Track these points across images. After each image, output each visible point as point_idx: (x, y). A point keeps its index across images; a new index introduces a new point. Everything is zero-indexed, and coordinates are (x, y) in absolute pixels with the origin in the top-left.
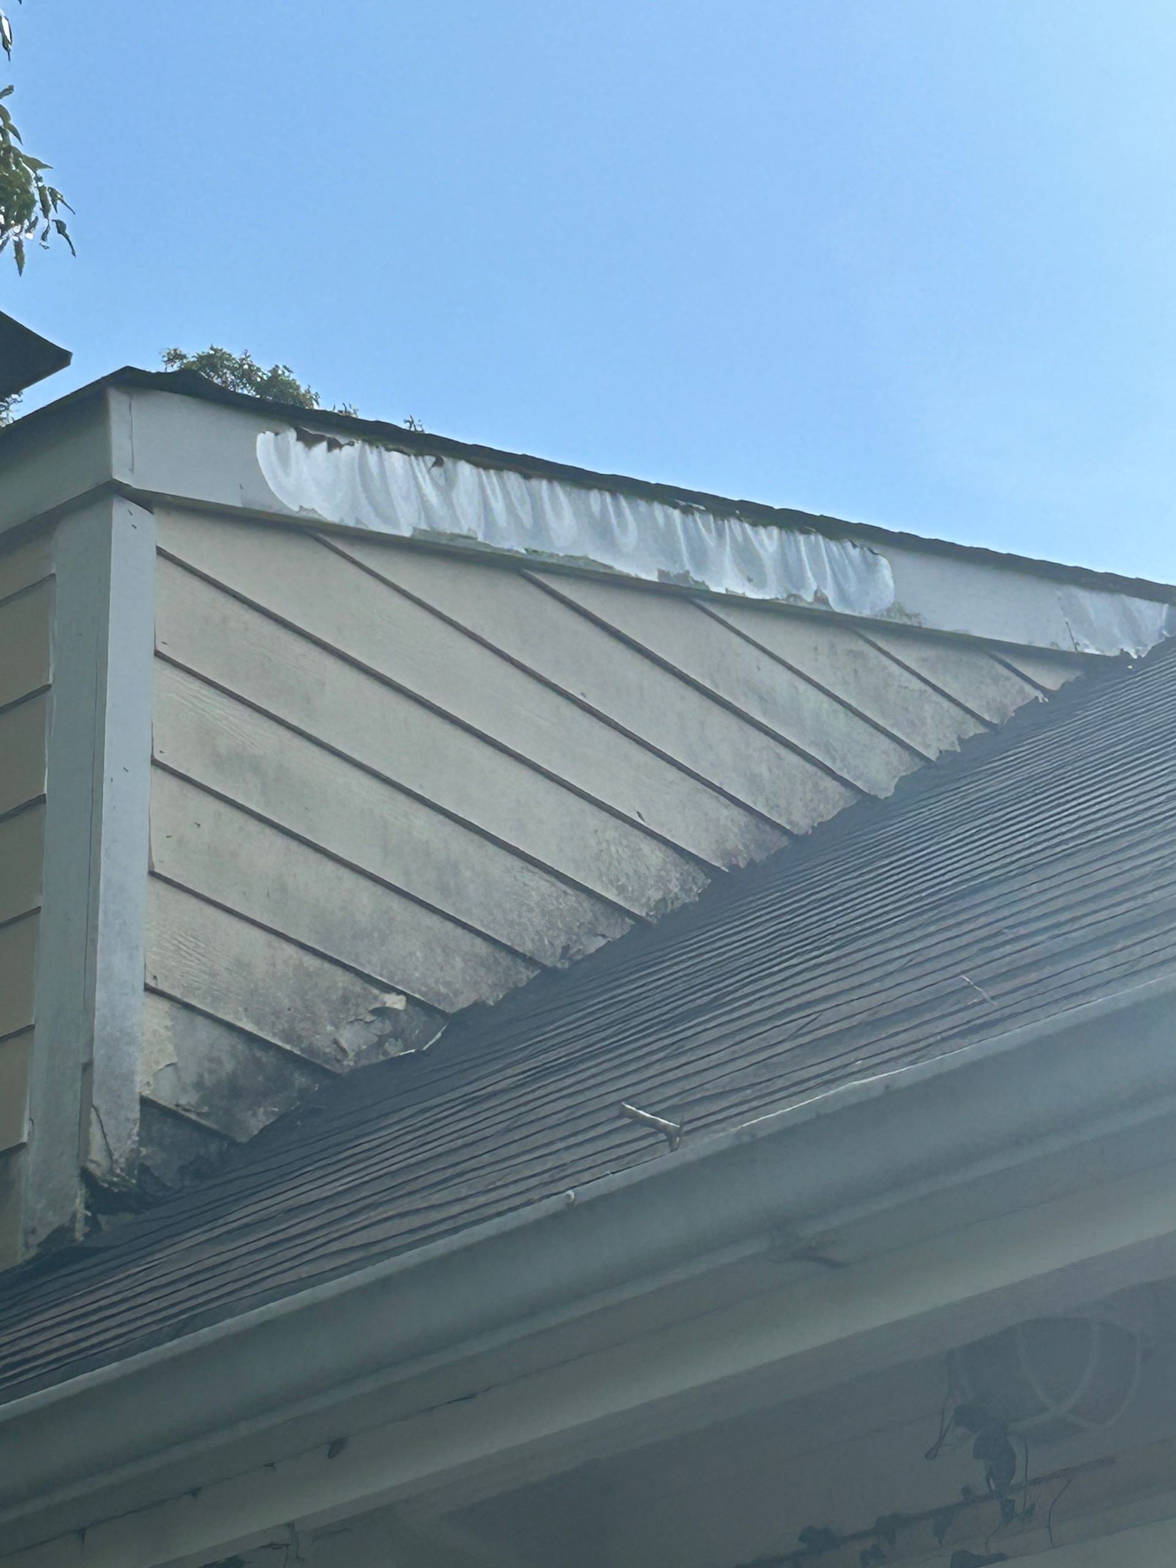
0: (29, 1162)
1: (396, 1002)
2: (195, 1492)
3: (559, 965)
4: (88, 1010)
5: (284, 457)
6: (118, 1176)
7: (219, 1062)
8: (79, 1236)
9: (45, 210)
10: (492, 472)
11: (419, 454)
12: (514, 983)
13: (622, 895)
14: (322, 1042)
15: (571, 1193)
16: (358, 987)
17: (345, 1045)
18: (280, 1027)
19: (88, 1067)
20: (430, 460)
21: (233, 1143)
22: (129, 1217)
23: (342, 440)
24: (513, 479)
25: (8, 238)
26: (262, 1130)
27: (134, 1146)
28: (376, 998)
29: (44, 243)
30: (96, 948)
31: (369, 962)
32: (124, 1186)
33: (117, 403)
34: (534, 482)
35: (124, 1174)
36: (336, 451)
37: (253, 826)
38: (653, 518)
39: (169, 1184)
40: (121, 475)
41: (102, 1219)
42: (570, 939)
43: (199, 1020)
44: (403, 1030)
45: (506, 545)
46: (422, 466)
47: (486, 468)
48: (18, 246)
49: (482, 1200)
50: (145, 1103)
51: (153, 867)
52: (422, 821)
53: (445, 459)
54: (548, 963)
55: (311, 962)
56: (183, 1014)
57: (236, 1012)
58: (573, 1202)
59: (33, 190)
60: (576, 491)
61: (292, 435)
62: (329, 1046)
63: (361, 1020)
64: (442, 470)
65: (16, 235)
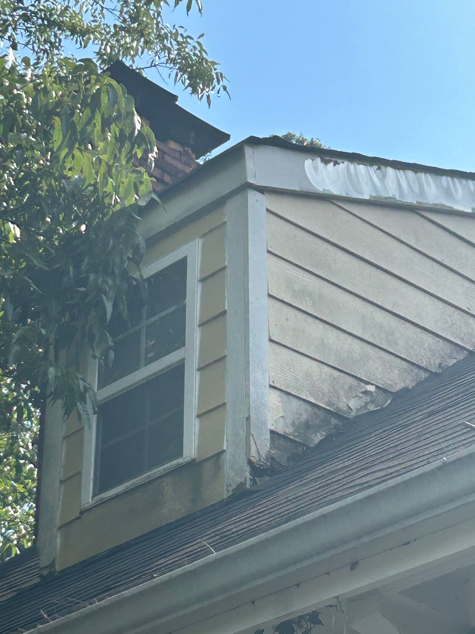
0: (227, 457)
1: (371, 388)
2: (298, 585)
3: (438, 372)
4: (248, 395)
5: (316, 169)
6: (262, 462)
7: (301, 415)
8: (248, 486)
9: (218, 82)
10: (401, 171)
11: (371, 165)
12: (420, 379)
13: (462, 341)
14: (342, 406)
15: (445, 458)
16: (355, 383)
17: (352, 407)
18: (325, 400)
19: (248, 419)
20: (376, 167)
21: (308, 448)
22: (267, 478)
23: (339, 161)
24: (410, 173)
25: (204, 94)
26: (319, 442)
27: (268, 450)
28: (363, 387)
29: (218, 95)
30: (249, 370)
31: (359, 372)
32: (265, 466)
33: (248, 151)
34: (419, 174)
35: (265, 462)
36: (337, 165)
37: (310, 320)
38: (468, 186)
39: (283, 464)
40: (251, 180)
41: (257, 479)
42: (442, 360)
43: (291, 398)
44: (375, 400)
45: (409, 201)
46: (373, 170)
47: (399, 169)
48: (208, 97)
49: (409, 464)
50: (272, 432)
51: (271, 337)
52: (379, 315)
53: (381, 166)
54: (433, 370)
55: (336, 373)
56: (285, 396)
57: (306, 395)
58: (446, 462)
59: (213, 73)
60: (436, 177)
61: (319, 160)
62: (345, 407)
63: (358, 396)
64: (380, 171)
65: (207, 92)
